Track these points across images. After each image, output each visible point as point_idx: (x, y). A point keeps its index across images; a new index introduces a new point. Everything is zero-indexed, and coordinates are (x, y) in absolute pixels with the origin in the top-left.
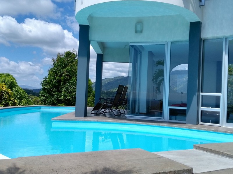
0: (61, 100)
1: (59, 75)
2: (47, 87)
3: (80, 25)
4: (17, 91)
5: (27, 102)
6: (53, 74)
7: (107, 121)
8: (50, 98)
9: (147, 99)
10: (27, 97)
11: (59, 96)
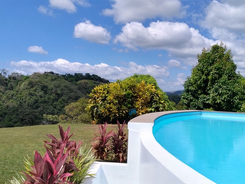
0: (208, 104)
1: (206, 74)
2: (191, 88)
6: (197, 73)
8: (195, 101)
11: (206, 99)
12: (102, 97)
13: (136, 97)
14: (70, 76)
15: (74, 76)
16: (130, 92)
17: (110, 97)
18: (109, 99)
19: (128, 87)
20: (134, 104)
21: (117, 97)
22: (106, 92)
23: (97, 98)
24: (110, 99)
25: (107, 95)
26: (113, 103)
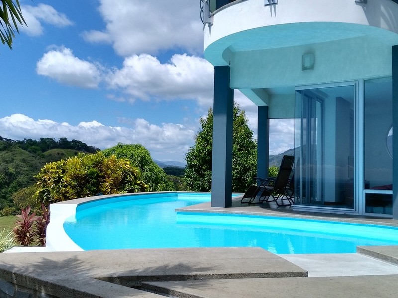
2: (194, 163)
3: (215, 68)
4: (151, 170)
5: (166, 187)
6: (201, 142)
7: (256, 214)
8: (199, 180)
9: (336, 180)
10: (167, 180)
12: (54, 178)
13: (104, 177)
14: (32, 143)
15: (39, 143)
16: (95, 170)
17: (66, 178)
18: (64, 180)
19: (93, 164)
20: (100, 187)
21: (75, 178)
22: (60, 172)
23: (49, 180)
24: (67, 180)
25: (62, 175)
26: (71, 185)
